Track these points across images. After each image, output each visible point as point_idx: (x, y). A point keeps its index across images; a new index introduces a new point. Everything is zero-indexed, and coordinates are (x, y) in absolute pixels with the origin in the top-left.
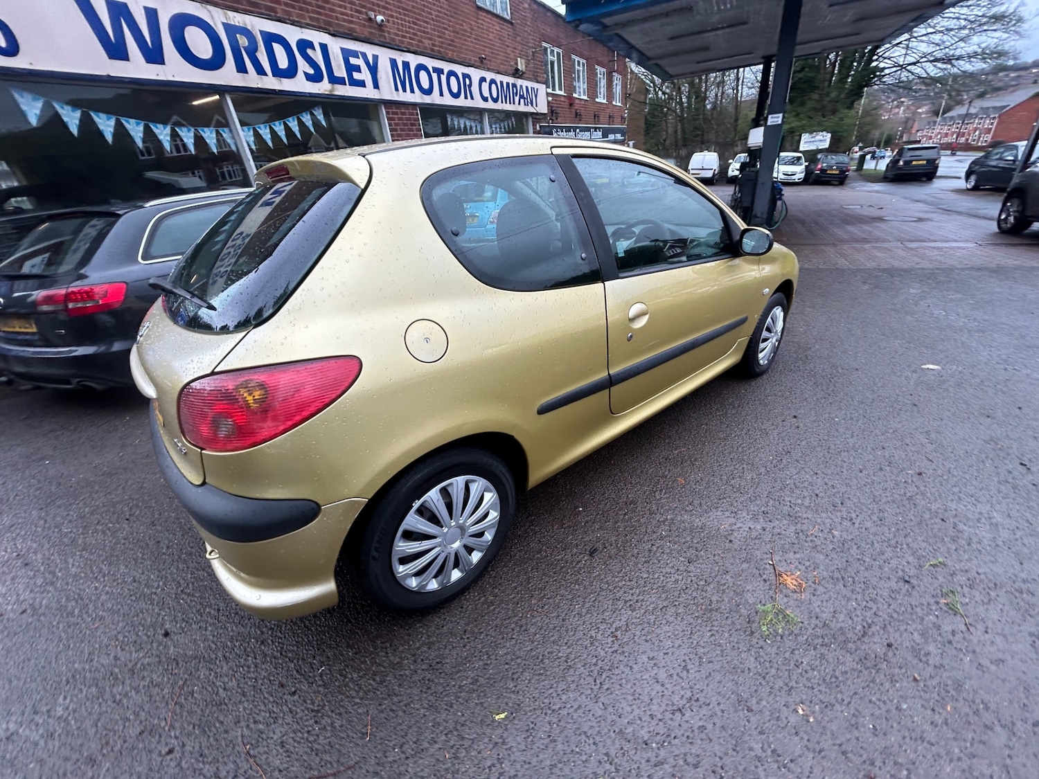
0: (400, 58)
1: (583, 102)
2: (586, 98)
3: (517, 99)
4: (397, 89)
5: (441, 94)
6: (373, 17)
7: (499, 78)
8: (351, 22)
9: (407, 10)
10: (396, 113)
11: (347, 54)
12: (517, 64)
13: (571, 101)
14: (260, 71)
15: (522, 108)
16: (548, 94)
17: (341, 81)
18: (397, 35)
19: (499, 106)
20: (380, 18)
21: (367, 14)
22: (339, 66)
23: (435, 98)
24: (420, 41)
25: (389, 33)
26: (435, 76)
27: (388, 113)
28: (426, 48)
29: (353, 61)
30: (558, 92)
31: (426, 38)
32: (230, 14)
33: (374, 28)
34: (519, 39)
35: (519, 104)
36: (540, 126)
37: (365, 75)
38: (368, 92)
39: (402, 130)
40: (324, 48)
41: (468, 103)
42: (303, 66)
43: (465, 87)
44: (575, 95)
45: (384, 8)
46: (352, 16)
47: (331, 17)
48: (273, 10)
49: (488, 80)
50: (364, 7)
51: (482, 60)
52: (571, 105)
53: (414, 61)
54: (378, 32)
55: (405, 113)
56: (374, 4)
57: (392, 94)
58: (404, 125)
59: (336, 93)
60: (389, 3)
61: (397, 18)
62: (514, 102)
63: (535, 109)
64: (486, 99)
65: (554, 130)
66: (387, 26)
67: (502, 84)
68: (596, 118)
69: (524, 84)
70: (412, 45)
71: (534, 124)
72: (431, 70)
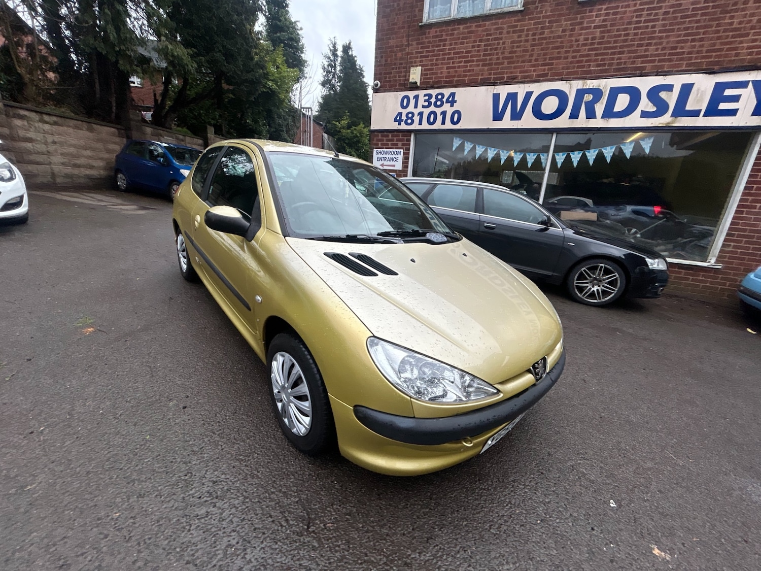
11: (722, 87)
17: (694, 113)
22: (700, 101)
29: (730, 92)
37: (746, 103)
40: (687, 89)
59: (676, 124)
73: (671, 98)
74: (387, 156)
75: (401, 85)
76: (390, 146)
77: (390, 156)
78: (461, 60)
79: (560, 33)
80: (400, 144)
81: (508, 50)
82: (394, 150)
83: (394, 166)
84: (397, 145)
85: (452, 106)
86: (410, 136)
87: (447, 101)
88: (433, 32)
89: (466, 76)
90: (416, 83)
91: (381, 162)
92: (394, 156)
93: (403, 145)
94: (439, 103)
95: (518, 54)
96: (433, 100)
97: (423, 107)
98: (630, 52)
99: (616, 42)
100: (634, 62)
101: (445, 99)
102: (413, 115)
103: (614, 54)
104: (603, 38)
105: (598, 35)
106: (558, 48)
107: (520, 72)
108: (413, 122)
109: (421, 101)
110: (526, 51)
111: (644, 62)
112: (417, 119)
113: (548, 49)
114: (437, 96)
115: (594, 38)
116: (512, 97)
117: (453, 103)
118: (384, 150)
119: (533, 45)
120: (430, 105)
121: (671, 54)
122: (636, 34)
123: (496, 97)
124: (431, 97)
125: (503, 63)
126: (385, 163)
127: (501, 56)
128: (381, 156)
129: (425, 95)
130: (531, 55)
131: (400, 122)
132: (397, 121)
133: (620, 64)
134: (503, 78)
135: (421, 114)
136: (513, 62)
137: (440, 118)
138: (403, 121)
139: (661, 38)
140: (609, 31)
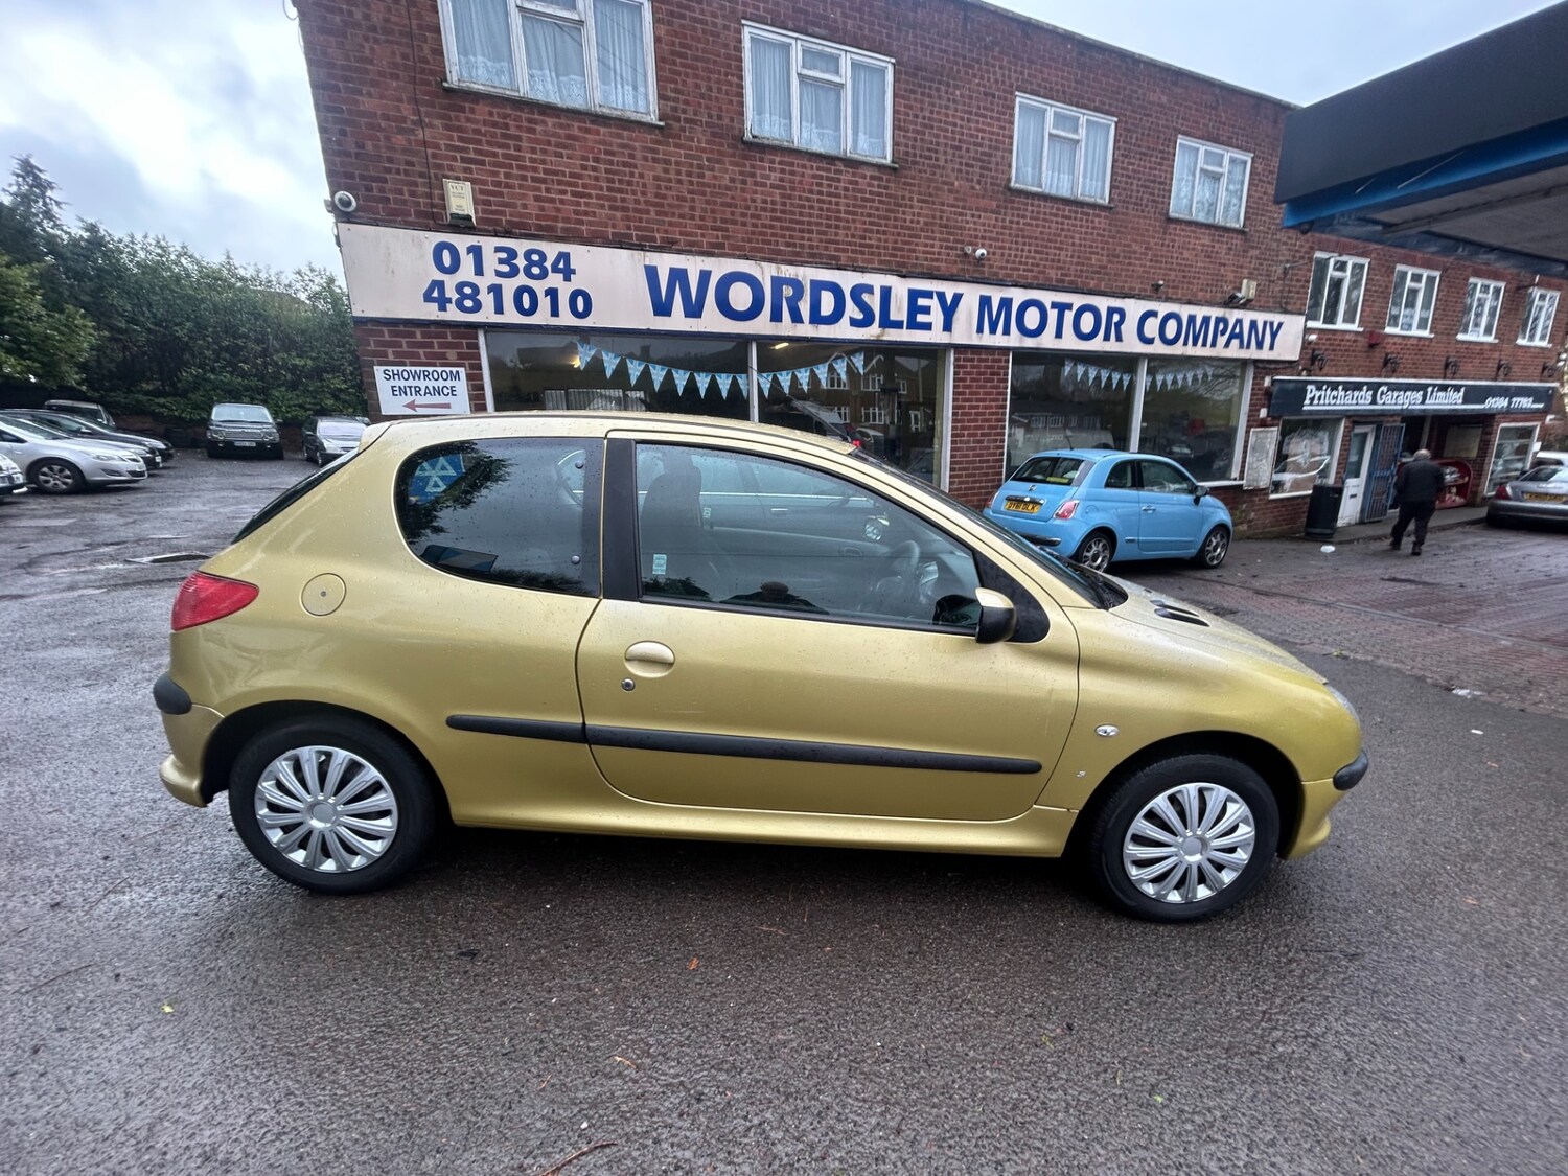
0: (996, 295)
1: (1414, 341)
2: (1426, 333)
3: (1222, 340)
4: (980, 330)
5: (1059, 334)
6: (969, 252)
7: (1185, 311)
8: (937, 260)
9: (1031, 238)
10: (972, 360)
11: (914, 295)
12: (1239, 289)
13: (1373, 340)
14: (797, 318)
15: (1234, 351)
16: (1308, 330)
17: (898, 325)
18: (1002, 268)
19: (1178, 350)
20: (981, 251)
21: (962, 249)
22: (899, 309)
23: (1047, 341)
24: (1044, 272)
25: (991, 267)
26: (1053, 315)
27: (956, 360)
28: (1050, 279)
29: (922, 302)
30: (1340, 325)
31: (1052, 267)
32: (784, 267)
33: (969, 263)
34: (1253, 252)
35: (1227, 345)
36: (1273, 382)
37: (936, 317)
38: (937, 336)
39: (973, 380)
40: (886, 293)
41: (1112, 346)
42: (852, 310)
43: (1113, 324)
44: (1389, 330)
45: (990, 239)
46: (939, 253)
47: (909, 258)
48: (837, 259)
49: (1161, 316)
50: (962, 242)
51: (1157, 287)
52: (1372, 346)
53: (1018, 296)
54: (971, 268)
55: (986, 360)
56: (976, 237)
57: (970, 337)
58: (980, 374)
59: (885, 338)
60: (1002, 234)
61: (1010, 249)
62: (1214, 344)
63: (1265, 354)
64: (1150, 341)
65: (1309, 387)
66: (989, 260)
67: (1192, 319)
68: (1449, 368)
69: (1247, 316)
70: (1026, 277)
71: (1258, 378)
72: (1048, 306)
73: (874, 302)
74: (422, 384)
75: (419, 214)
76: (424, 359)
77: (431, 384)
78: (564, 188)
79: (727, 182)
80: (452, 355)
81: (651, 191)
82: (440, 369)
83: (448, 406)
84: (444, 356)
85: (567, 279)
86: (477, 338)
87: (555, 269)
88: (482, 111)
89: (581, 222)
90: (468, 218)
91: (408, 399)
92: (441, 383)
93: (461, 356)
94: (536, 270)
95: (670, 201)
96: (521, 262)
97: (499, 274)
98: (819, 233)
99: (801, 214)
100: (826, 248)
101: (548, 264)
102: (476, 289)
103: (802, 231)
104: (784, 204)
105: (778, 198)
106: (729, 205)
107: (681, 234)
108: (477, 307)
109: (491, 261)
110: (683, 199)
111: (836, 250)
112: (487, 300)
113: (715, 203)
114: (528, 254)
115: (773, 202)
116: (678, 275)
117: (568, 274)
118: (408, 368)
119: (691, 192)
120: (514, 272)
121: (861, 245)
122: (821, 209)
123: (651, 273)
124: (512, 254)
125: (648, 212)
126: (419, 400)
127: (642, 199)
128: (402, 383)
129: (498, 249)
130: (693, 209)
131: (443, 303)
132: (433, 300)
133: (811, 247)
134: (654, 239)
135: (496, 290)
136: (666, 214)
137: (544, 303)
138: (449, 301)
139: (847, 221)
140: (790, 197)
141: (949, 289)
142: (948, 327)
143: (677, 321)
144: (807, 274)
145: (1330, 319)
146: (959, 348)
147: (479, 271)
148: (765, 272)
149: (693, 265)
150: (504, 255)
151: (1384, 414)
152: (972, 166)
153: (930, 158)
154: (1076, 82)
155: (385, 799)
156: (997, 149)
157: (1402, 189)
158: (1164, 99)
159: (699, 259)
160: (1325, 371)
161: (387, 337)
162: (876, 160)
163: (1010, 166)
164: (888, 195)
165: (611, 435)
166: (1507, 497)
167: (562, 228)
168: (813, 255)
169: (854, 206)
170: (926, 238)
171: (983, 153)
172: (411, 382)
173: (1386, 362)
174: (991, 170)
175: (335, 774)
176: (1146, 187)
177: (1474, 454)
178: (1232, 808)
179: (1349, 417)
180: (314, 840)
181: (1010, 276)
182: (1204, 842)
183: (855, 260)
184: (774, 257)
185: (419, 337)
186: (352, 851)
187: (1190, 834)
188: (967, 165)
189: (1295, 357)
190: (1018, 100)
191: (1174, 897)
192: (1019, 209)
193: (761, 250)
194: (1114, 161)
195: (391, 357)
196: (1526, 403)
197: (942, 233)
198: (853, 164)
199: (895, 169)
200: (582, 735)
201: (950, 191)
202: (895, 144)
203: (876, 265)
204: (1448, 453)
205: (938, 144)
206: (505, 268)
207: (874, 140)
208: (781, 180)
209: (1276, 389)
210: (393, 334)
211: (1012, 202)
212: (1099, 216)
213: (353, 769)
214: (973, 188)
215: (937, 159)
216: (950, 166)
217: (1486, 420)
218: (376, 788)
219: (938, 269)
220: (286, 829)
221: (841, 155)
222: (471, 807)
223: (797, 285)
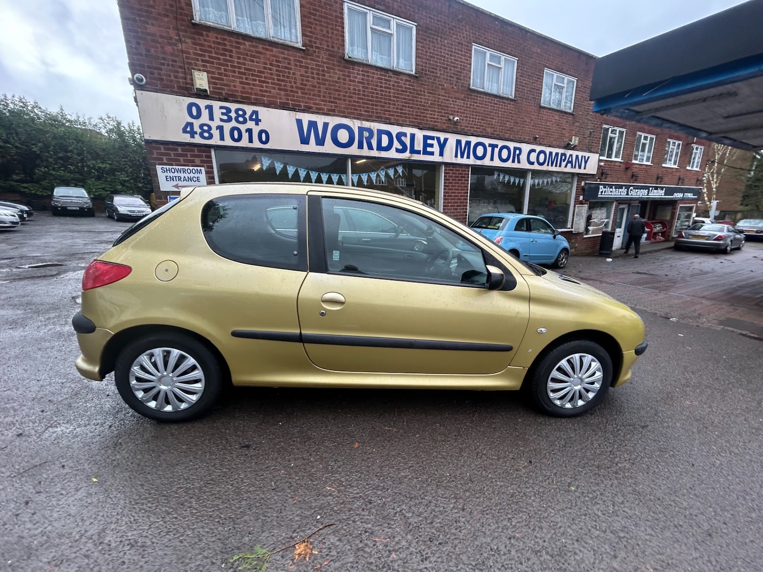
0: (464, 139)
1: (645, 167)
2: (649, 163)
3: (564, 164)
4: (456, 156)
5: (492, 159)
6: (451, 118)
7: (548, 150)
8: (436, 122)
9: (479, 113)
10: (452, 170)
11: (426, 138)
12: (571, 141)
13: (627, 166)
14: (370, 147)
15: (569, 169)
16: (600, 161)
17: (418, 152)
18: (466, 127)
19: (544, 168)
20: (456, 118)
21: (448, 117)
22: (419, 145)
23: (487, 162)
24: (485, 129)
25: (461, 126)
26: (489, 149)
27: (445, 170)
28: (488, 133)
29: (429, 141)
30: (613, 159)
31: (489, 127)
32: (364, 122)
33: (451, 124)
34: (577, 124)
35: (566, 166)
36: (585, 184)
37: (436, 149)
38: (436, 158)
39: (453, 180)
40: (413, 137)
41: (516, 165)
42: (396, 144)
43: (516, 155)
44: (634, 161)
45: (461, 113)
46: (437, 119)
47: (423, 120)
48: (389, 119)
49: (537, 152)
50: (448, 113)
51: (535, 139)
52: (627, 169)
53: (474, 140)
54: (452, 126)
55: (459, 170)
56: (455, 111)
57: (452, 159)
58: (456, 177)
59: (412, 158)
60: (466, 110)
61: (470, 118)
62: (560, 166)
63: (582, 171)
64: (532, 163)
65: (601, 187)
66: (460, 123)
67: (551, 153)
68: (659, 179)
69: (575, 153)
70: (477, 132)
71: (579, 182)
72: (487, 145)
73: (407, 141)
74: (182, 175)
75: (180, 87)
76: (182, 162)
77: (187, 175)
78: (255, 78)
79: (336, 79)
80: (197, 161)
81: (299, 82)
82: (191, 168)
84: (193, 161)
85: (257, 124)
86: (210, 153)
87: (251, 119)
88: (212, 36)
89: (264, 96)
90: (205, 91)
91: (175, 183)
92: (192, 175)
93: (202, 161)
94: (241, 119)
95: (308, 87)
96: (233, 115)
97: (222, 120)
98: (381, 106)
99: (372, 97)
100: (384, 114)
101: (247, 116)
102: (210, 128)
103: (372, 105)
104: (364, 91)
105: (361, 88)
106: (337, 91)
107: (314, 104)
108: (211, 137)
109: (217, 113)
110: (314, 86)
111: (389, 115)
112: (216, 133)
113: (330, 89)
114: (237, 111)
115: (359, 90)
116: (313, 124)
117: (257, 121)
118: (174, 167)
119: (318, 83)
120: (229, 120)
121: (401, 113)
122: (382, 95)
123: (299, 122)
124: (229, 110)
125: (297, 92)
126: (180, 183)
127: (294, 85)
128: (171, 175)
129: (221, 108)
130: (320, 91)
131: (193, 134)
132: (187, 132)
133: (377, 113)
134: (300, 106)
135: (220, 128)
136: (306, 94)
137: (245, 136)
138: (196, 133)
139: (394, 101)
140: (367, 88)
141: (442, 136)
142: (441, 154)
143: (312, 147)
144: (376, 126)
145: (609, 156)
146: (446, 164)
147: (211, 118)
148: (355, 124)
149: (320, 120)
150: (224, 111)
151: (632, 199)
152: (453, 77)
153: (433, 72)
154: (500, 40)
155: (198, 373)
156: (464, 70)
157: (645, 96)
158: (539, 51)
159: (323, 117)
160: (607, 180)
161: (163, 151)
162: (408, 72)
163: (470, 78)
164: (413, 89)
165: (309, 193)
166: (683, 237)
167: (254, 98)
168: (378, 117)
169: (398, 94)
170: (431, 111)
171: (458, 71)
172: (176, 174)
173: (633, 176)
174: (461, 80)
175: (172, 361)
176: (531, 91)
177: (668, 218)
178: (593, 364)
179: (617, 201)
180: (162, 395)
181: (470, 130)
182: (582, 380)
183: (398, 120)
184: (359, 117)
185: (180, 151)
186: (181, 400)
187: (576, 376)
188: (450, 77)
189: (595, 173)
190: (474, 47)
191: (568, 406)
192: (474, 99)
193: (353, 113)
194: (517, 78)
195: (165, 161)
196: (690, 195)
197: (438, 109)
198: (397, 73)
199: (417, 77)
200: (300, 339)
201: (443, 89)
202: (417, 65)
203: (408, 123)
204: (657, 218)
205: (437, 66)
206: (225, 118)
207: (407, 62)
208: (363, 79)
209: (586, 187)
210: (165, 149)
211: (471, 95)
212: (510, 104)
213: (182, 359)
214: (453, 88)
215: (436, 73)
216: (442, 76)
217: (673, 203)
218: (193, 368)
219: (437, 126)
220: (146, 391)
221: (391, 69)
222: (242, 376)
223: (370, 131)
